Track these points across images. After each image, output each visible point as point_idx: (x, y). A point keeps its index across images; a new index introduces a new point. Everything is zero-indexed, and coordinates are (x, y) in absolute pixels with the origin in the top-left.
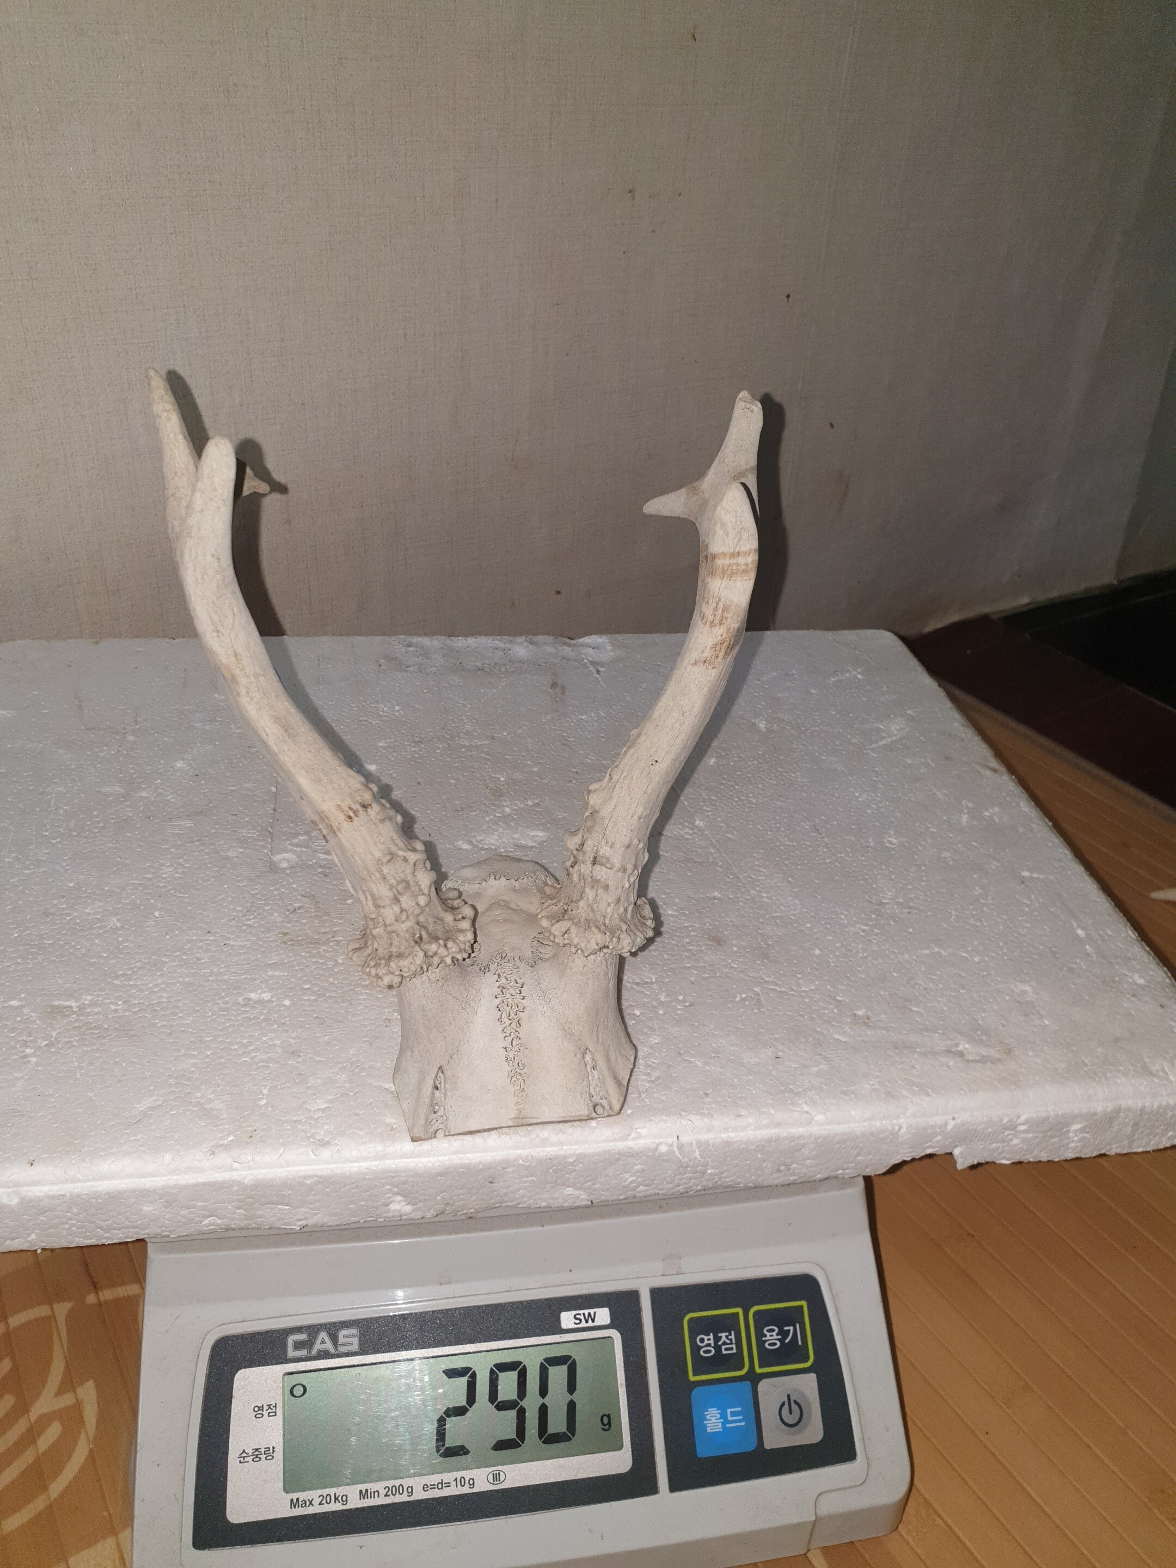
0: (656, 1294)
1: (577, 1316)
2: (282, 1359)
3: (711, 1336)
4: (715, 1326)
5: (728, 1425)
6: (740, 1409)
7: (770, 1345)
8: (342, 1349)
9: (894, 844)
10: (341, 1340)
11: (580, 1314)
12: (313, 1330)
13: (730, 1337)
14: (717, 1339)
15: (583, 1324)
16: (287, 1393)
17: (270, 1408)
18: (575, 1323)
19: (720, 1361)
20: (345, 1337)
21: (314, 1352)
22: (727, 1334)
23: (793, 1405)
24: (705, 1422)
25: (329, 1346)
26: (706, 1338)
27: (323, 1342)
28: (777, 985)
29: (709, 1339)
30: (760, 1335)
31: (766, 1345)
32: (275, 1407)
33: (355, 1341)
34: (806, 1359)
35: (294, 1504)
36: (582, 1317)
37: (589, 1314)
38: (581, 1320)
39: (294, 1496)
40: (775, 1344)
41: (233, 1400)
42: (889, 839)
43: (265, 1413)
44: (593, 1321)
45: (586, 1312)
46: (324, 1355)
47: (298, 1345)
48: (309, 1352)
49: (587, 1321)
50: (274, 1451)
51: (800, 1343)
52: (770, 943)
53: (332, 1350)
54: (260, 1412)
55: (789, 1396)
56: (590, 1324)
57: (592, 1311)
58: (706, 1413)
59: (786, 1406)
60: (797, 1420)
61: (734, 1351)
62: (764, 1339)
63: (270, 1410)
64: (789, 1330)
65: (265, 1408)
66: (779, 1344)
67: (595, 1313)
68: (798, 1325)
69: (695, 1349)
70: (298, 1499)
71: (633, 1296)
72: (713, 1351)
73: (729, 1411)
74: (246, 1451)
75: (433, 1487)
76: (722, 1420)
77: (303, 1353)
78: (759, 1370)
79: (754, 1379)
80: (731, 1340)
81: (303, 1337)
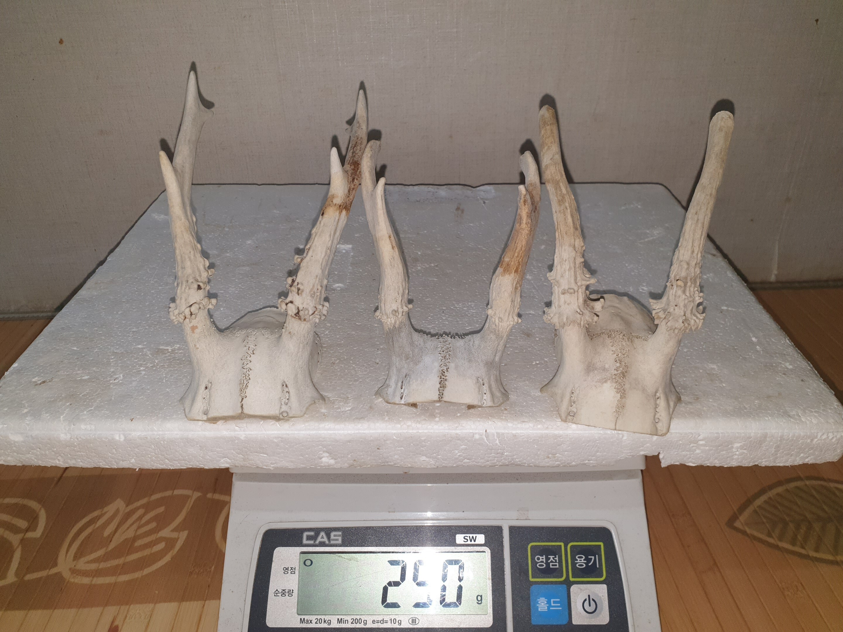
0: (512, 529)
1: (466, 538)
2: (300, 544)
3: (544, 557)
4: (547, 552)
5: (551, 608)
6: (559, 600)
7: (579, 565)
8: (332, 542)
10: (332, 537)
12: (317, 531)
13: (555, 559)
14: (547, 559)
15: (469, 542)
16: (302, 563)
17: (292, 569)
18: (464, 541)
19: (548, 571)
20: (335, 536)
21: (317, 542)
22: (554, 557)
23: (591, 601)
24: (538, 605)
25: (325, 539)
26: (541, 557)
27: (322, 537)
29: (543, 558)
30: (573, 559)
31: (577, 565)
32: (295, 569)
33: (340, 539)
34: (601, 576)
35: (302, 621)
36: (468, 538)
37: (473, 537)
38: (467, 540)
39: (302, 617)
40: (583, 565)
41: (273, 563)
43: (289, 572)
44: (475, 541)
45: (471, 535)
46: (322, 544)
47: (309, 538)
48: (315, 542)
49: (471, 541)
50: (293, 592)
51: (598, 567)
53: (327, 542)
54: (287, 571)
55: (589, 596)
56: (473, 542)
57: (474, 535)
58: (538, 600)
59: (587, 601)
60: (594, 610)
61: (557, 567)
62: (576, 562)
63: (292, 571)
64: (592, 558)
65: (290, 569)
66: (585, 565)
67: (476, 537)
68: (597, 556)
69: (534, 563)
70: (304, 619)
71: (499, 529)
72: (545, 565)
73: (552, 600)
74: (278, 590)
75: (378, 622)
76: (548, 605)
77: (311, 542)
78: (572, 579)
79: (568, 584)
80: (556, 560)
81: (312, 533)
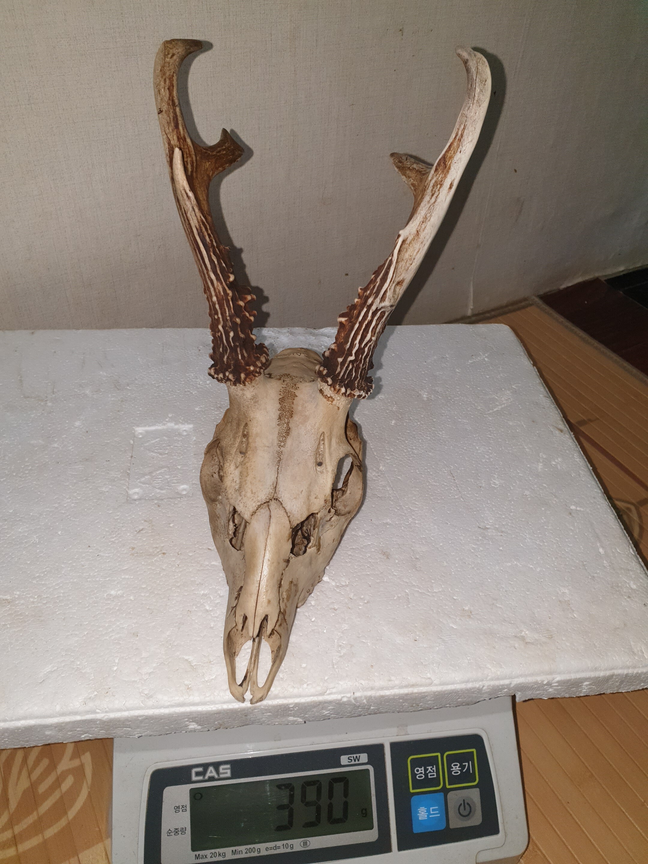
0: (393, 745)
2: (188, 781)
3: (423, 768)
4: (425, 763)
5: (431, 816)
6: (437, 807)
7: (455, 773)
8: (221, 776)
9: (497, 485)
10: (221, 771)
11: (351, 757)
14: (426, 770)
15: (353, 762)
18: (349, 762)
19: (427, 782)
20: (223, 769)
21: (206, 777)
22: (431, 767)
23: (466, 805)
24: (418, 814)
25: (215, 774)
26: (420, 769)
27: (211, 773)
28: (419, 588)
30: (449, 767)
33: (229, 772)
34: (474, 780)
35: (197, 857)
37: (356, 757)
38: (351, 760)
39: (197, 853)
41: (163, 802)
42: (495, 481)
44: (358, 760)
45: (355, 755)
46: (212, 779)
47: (198, 774)
48: (204, 777)
49: (355, 761)
50: (185, 830)
51: (471, 772)
52: (418, 557)
53: (216, 776)
54: (178, 809)
55: (464, 801)
56: (357, 762)
58: (419, 809)
59: (462, 806)
60: (468, 813)
62: (451, 770)
63: (183, 809)
64: (466, 765)
65: (180, 807)
66: (460, 772)
67: (359, 756)
68: (470, 762)
70: (199, 855)
71: (380, 747)
72: (424, 776)
73: (431, 808)
74: (171, 830)
75: (271, 849)
76: (427, 813)
77: (201, 778)
78: (448, 786)
79: (445, 791)
81: (200, 769)
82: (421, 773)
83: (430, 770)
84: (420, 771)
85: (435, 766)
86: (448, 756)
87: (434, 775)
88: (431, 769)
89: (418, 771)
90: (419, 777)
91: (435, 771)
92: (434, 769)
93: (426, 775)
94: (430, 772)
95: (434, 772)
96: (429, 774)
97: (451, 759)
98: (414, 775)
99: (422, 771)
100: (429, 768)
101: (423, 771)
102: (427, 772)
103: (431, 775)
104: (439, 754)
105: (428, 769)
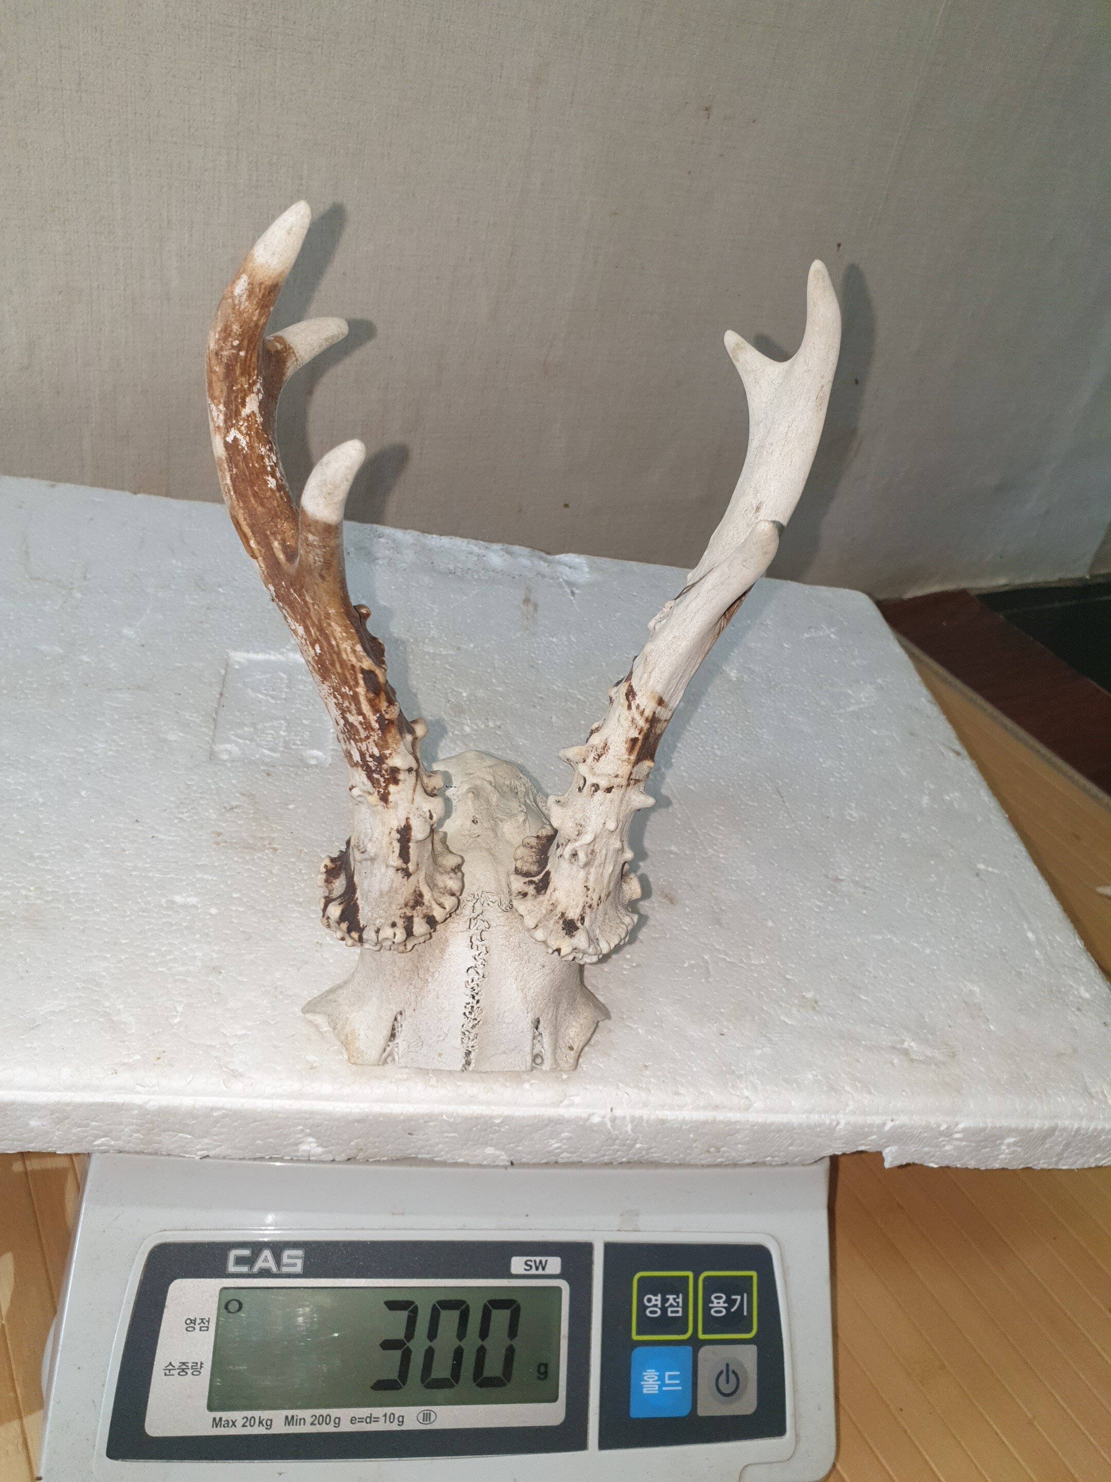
0: (610, 1248)
1: (529, 1263)
2: (221, 1273)
3: (659, 1297)
4: (665, 1287)
5: (664, 1389)
6: (678, 1373)
7: (716, 1312)
8: (285, 1270)
10: (285, 1259)
11: (531, 1261)
12: (257, 1247)
13: (677, 1300)
14: (664, 1300)
15: (533, 1271)
16: (222, 1307)
17: (202, 1322)
18: (525, 1270)
19: (664, 1323)
20: (289, 1257)
21: (255, 1269)
22: (675, 1296)
23: (731, 1375)
24: (642, 1383)
25: (272, 1265)
26: (653, 1298)
27: (265, 1260)
29: (657, 1300)
30: (707, 1301)
31: (712, 1311)
32: (208, 1321)
33: (299, 1263)
34: (749, 1330)
35: (216, 1423)
36: (532, 1264)
37: (541, 1262)
38: (531, 1267)
39: (217, 1415)
40: (721, 1312)
41: (165, 1312)
43: (197, 1327)
44: (543, 1269)
45: (538, 1259)
46: (267, 1273)
47: (240, 1261)
48: (251, 1268)
49: (537, 1269)
50: (201, 1367)
51: (745, 1314)
53: (275, 1270)
54: (192, 1325)
55: (728, 1365)
56: (540, 1272)
57: (544, 1259)
58: (644, 1374)
59: (724, 1375)
60: (732, 1390)
61: (680, 1314)
62: (710, 1305)
63: (202, 1325)
64: (737, 1299)
65: (198, 1321)
66: (724, 1311)
67: (546, 1261)
70: (220, 1419)
71: (588, 1248)
72: (659, 1312)
73: (667, 1374)
74: (172, 1364)
75: (361, 1420)
76: (659, 1383)
77: (244, 1269)
78: (701, 1336)
79: (696, 1344)
80: (678, 1303)
81: (245, 1252)
82: (656, 1306)
83: (671, 1301)
84: (653, 1302)
85: (681, 1295)
86: (707, 1279)
87: (677, 1312)
88: (674, 1299)
89: (649, 1300)
90: (651, 1312)
91: (681, 1305)
92: (680, 1300)
93: (664, 1310)
94: (671, 1305)
95: (678, 1306)
96: (670, 1310)
97: (713, 1286)
98: (642, 1308)
99: (656, 1303)
100: (671, 1297)
101: (659, 1303)
102: (667, 1305)
103: (672, 1312)
104: (690, 1274)
105: (668, 1299)
